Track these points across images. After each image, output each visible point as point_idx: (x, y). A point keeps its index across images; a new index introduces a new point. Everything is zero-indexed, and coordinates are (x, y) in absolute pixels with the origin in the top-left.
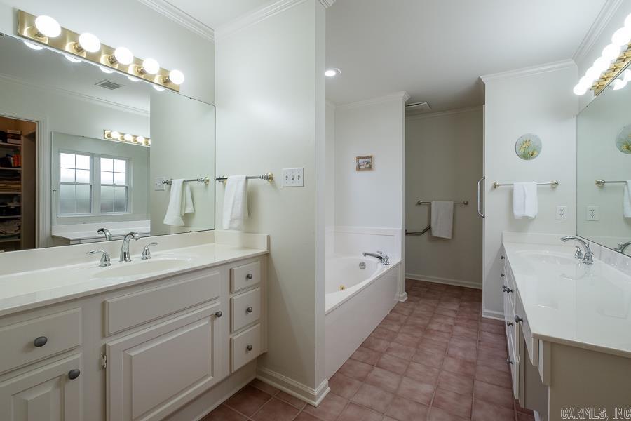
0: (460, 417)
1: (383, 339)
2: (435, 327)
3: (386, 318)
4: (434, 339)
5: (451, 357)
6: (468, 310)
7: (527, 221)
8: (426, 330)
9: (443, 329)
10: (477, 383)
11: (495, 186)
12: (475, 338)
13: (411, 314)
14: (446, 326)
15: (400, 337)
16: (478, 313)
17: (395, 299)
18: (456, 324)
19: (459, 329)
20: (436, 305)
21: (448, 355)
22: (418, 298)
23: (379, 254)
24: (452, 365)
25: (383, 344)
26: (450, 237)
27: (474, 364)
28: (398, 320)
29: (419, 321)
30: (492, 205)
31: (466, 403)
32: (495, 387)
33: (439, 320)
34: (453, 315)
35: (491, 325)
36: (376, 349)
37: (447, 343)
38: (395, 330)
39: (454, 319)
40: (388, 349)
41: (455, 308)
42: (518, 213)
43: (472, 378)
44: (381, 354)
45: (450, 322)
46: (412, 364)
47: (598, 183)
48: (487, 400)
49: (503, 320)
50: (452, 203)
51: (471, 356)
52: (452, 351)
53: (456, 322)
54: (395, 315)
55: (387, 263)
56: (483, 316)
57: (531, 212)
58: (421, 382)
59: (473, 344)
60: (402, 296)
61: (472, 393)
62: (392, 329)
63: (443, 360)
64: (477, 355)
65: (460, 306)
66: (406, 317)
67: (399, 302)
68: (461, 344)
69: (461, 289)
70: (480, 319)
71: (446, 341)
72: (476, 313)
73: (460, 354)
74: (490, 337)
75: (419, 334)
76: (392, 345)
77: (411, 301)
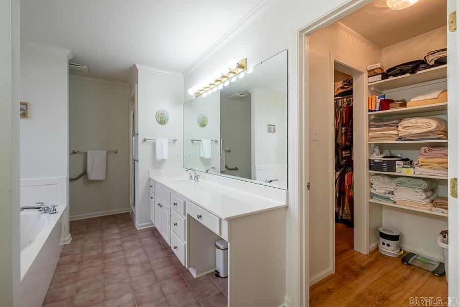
0: (158, 299)
1: (67, 285)
2: (109, 251)
3: (59, 265)
4: (113, 260)
5: (132, 265)
6: (126, 229)
7: (163, 161)
8: (103, 257)
9: (116, 250)
10: (156, 272)
11: (145, 140)
12: (140, 245)
13: (83, 251)
14: (117, 246)
15: (83, 274)
16: (133, 229)
17: (60, 244)
18: (123, 243)
19: (127, 245)
20: (101, 235)
21: (129, 265)
22: (82, 235)
23: (39, 205)
24: (136, 270)
25: (69, 289)
26: (104, 179)
27: (148, 262)
28: (72, 261)
29: (94, 253)
30: (143, 153)
31: (157, 288)
32: (166, 268)
33: (108, 245)
34: (117, 237)
35: (145, 233)
36: (64, 297)
37: (124, 258)
38: (75, 270)
39: (120, 239)
40: (78, 290)
41: (117, 231)
42: (159, 157)
43: (151, 271)
44: (72, 298)
45: (118, 242)
46: (107, 288)
47: (192, 140)
48: (166, 278)
49: (153, 226)
50: (106, 152)
51: (144, 258)
52: (130, 261)
53: (122, 240)
54: (67, 258)
55: (55, 212)
56: (138, 229)
57: (165, 157)
58: (121, 296)
59: (141, 250)
60: (67, 239)
61: (157, 280)
62: (71, 271)
63: (127, 271)
64: (147, 255)
65: (120, 228)
66: (79, 255)
67: (65, 245)
68: (134, 253)
69: (114, 216)
70: (137, 232)
71: (122, 257)
72: (132, 229)
73: (137, 260)
74: (149, 241)
75: (99, 262)
76: (79, 284)
77: (77, 240)
